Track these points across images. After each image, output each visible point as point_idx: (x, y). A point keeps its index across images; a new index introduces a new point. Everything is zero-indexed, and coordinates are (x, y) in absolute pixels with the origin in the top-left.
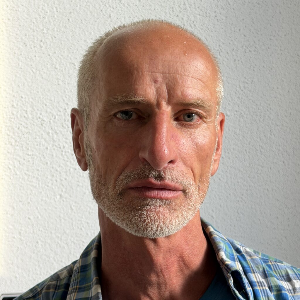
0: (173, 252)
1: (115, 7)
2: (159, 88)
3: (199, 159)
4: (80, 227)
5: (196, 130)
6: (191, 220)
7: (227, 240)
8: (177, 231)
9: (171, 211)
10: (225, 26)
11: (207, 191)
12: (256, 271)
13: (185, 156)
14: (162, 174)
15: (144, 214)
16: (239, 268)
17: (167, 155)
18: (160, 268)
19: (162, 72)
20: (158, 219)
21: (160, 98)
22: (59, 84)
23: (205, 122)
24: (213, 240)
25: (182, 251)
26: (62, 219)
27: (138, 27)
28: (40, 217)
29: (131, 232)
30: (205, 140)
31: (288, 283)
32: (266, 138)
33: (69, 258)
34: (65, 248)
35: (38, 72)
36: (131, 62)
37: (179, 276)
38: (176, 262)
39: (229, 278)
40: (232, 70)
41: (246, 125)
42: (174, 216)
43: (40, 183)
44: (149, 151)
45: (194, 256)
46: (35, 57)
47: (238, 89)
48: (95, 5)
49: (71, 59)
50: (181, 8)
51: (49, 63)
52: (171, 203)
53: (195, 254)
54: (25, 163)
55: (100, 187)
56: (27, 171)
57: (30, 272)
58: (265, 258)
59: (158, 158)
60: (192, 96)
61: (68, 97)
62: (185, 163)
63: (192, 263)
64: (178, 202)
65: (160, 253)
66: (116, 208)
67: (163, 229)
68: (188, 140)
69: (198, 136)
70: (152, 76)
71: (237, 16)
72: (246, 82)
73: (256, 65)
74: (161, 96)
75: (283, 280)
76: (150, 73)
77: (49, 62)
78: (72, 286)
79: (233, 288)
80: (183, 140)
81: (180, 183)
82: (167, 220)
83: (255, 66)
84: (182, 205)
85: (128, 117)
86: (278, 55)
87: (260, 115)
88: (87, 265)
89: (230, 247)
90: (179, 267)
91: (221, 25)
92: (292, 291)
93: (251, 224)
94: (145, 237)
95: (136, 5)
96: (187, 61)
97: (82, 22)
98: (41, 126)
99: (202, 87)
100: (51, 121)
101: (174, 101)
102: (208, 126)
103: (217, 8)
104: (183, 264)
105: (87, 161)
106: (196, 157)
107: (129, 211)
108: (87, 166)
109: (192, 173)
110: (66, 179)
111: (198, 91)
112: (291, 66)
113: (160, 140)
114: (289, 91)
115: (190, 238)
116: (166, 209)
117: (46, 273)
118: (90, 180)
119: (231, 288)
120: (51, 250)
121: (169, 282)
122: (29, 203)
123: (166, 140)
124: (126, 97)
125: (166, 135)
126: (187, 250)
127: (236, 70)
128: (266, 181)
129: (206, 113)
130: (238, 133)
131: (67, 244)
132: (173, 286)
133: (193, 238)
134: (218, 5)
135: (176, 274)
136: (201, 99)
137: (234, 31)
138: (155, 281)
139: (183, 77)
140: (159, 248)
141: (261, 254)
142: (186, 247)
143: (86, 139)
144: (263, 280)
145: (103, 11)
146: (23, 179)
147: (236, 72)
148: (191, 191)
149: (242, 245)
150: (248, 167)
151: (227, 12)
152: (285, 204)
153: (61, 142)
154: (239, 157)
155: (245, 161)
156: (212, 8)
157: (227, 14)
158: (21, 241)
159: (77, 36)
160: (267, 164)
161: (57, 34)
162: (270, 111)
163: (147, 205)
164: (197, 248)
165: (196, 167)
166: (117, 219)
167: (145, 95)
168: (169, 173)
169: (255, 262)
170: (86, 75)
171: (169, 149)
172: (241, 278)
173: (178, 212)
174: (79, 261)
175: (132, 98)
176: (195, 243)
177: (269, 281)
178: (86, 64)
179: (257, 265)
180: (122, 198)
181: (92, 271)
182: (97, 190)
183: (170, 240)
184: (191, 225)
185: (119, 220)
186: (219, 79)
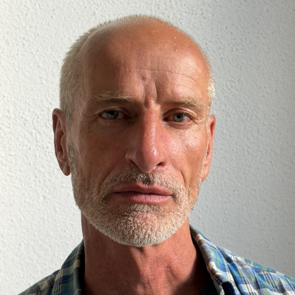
0: (160, 261)
1: (99, 4)
2: (147, 85)
3: (189, 162)
4: (64, 229)
5: (186, 131)
6: (180, 227)
7: (217, 248)
8: (165, 240)
9: (159, 218)
10: (212, 24)
11: (197, 196)
12: (248, 282)
14: (150, 177)
15: (130, 221)
16: (230, 279)
17: (156, 157)
18: (147, 278)
19: (150, 68)
20: (145, 226)
21: (149, 97)
22: (42, 83)
23: (196, 123)
24: (203, 249)
25: (170, 261)
26: (46, 221)
27: (125, 22)
28: (22, 219)
29: (116, 240)
30: (196, 142)
32: (253, 138)
33: (53, 261)
34: (48, 250)
35: (21, 71)
36: (117, 58)
37: (167, 287)
38: (163, 272)
39: (220, 290)
40: (219, 68)
41: (233, 124)
42: (163, 223)
43: (23, 184)
44: (136, 153)
45: (183, 266)
46: (17, 56)
47: (225, 88)
48: (79, 2)
49: (54, 57)
50: (167, 6)
51: (32, 62)
52: (159, 208)
53: (184, 264)
54: (8, 164)
55: (83, 192)
56: (10, 171)
57: (13, 275)
58: (257, 267)
59: (146, 160)
60: (183, 94)
61: (51, 96)
62: (175, 166)
63: (181, 274)
64: (167, 207)
65: (147, 262)
66: (100, 214)
67: (151, 237)
68: (178, 141)
69: (188, 137)
70: (140, 73)
71: (223, 14)
72: (233, 81)
73: (243, 64)
74: (149, 94)
75: (276, 290)
76: (138, 70)
77: (31, 60)
80: (172, 141)
81: (170, 187)
82: (155, 227)
83: (241, 64)
84: (171, 211)
85: (114, 117)
86: (265, 53)
87: (248, 115)
88: (69, 275)
89: (221, 257)
90: (167, 278)
91: (208, 23)
93: (238, 225)
94: (131, 245)
95: (121, 3)
96: (177, 57)
97: (66, 19)
98: (23, 125)
99: (193, 85)
100: (34, 121)
101: (164, 99)
102: (200, 127)
103: (203, 6)
104: (171, 275)
105: (69, 165)
106: (187, 160)
107: (114, 217)
108: (69, 170)
109: (182, 177)
110: (49, 180)
111: (189, 89)
112: (278, 65)
113: (148, 140)
114: (276, 91)
115: (179, 247)
116: (154, 215)
117: (29, 276)
118: (73, 184)
120: (34, 252)
121: (156, 294)
122: (12, 204)
123: (156, 141)
124: (112, 94)
125: (155, 135)
126: (175, 260)
127: (222, 69)
128: (253, 181)
129: (197, 113)
130: (225, 132)
131: (51, 246)
133: (182, 247)
134: (204, 2)
135: (164, 285)
136: (192, 97)
137: (221, 29)
138: (141, 292)
139: (173, 74)
140: (146, 257)
141: (253, 262)
142: (174, 256)
143: (69, 141)
144: (255, 291)
145: (87, 8)
146: (5, 180)
147: (223, 71)
148: (181, 196)
149: (232, 253)
150: (235, 167)
151: (214, 10)
152: (273, 205)
153: (44, 142)
154: (226, 158)
155: (232, 161)
156: (199, 5)
157: (214, 12)
158: (3, 244)
159: (61, 34)
160: (254, 164)
161: (40, 32)
162: (257, 111)
163: (133, 211)
164: (186, 257)
165: (187, 170)
166: (101, 226)
167: (132, 93)
168: (158, 176)
169: (247, 271)
170: (69, 73)
171: (158, 150)
172: (233, 290)
173: (167, 219)
174: (60, 271)
175: (118, 96)
176: (183, 253)
177: (261, 292)
178: (69, 61)
179: (249, 276)
180: (107, 203)
181: (74, 283)
182: (80, 195)
183: (157, 249)
184: (179, 233)
185: (104, 227)
186: (210, 78)
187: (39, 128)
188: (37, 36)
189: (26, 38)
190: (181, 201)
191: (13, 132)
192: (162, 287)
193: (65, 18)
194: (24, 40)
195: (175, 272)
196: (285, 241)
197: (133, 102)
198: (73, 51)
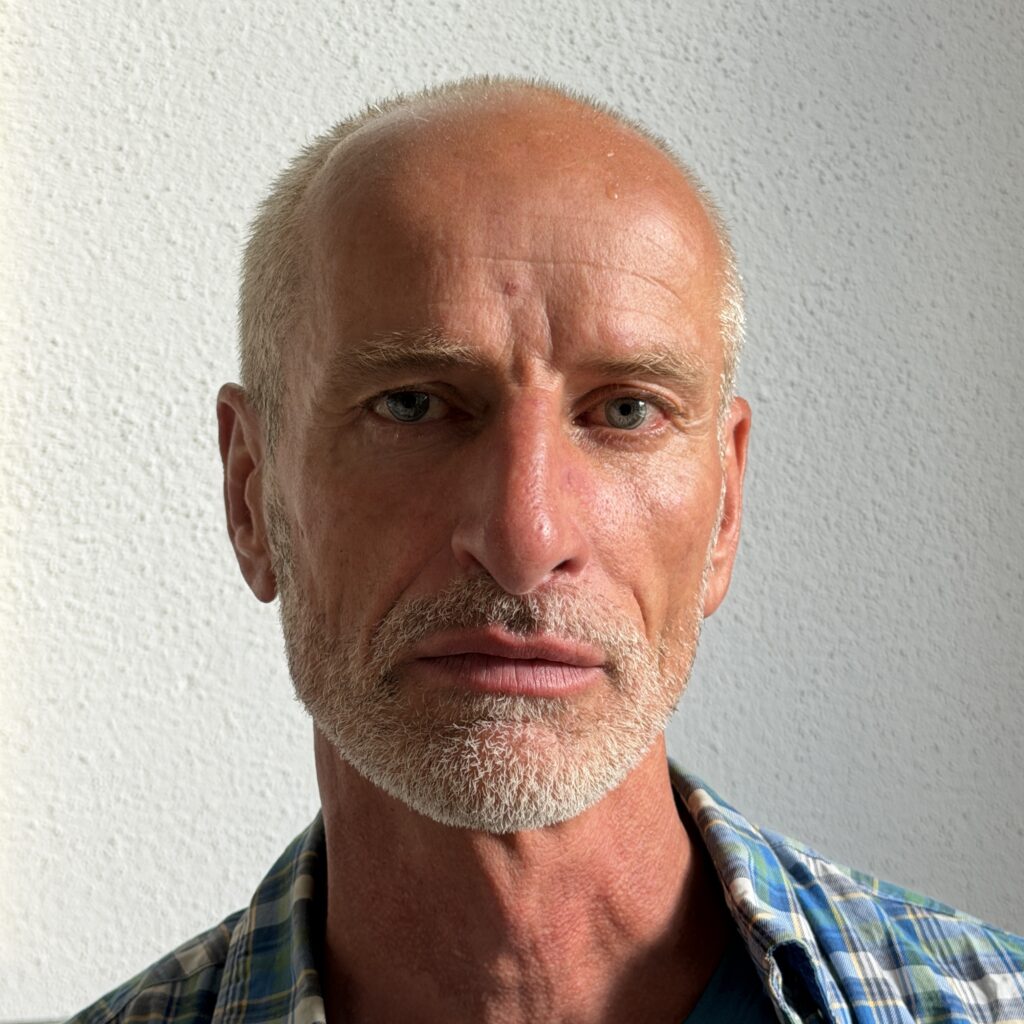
0: (573, 880)
1: (371, 31)
2: (521, 310)
3: (660, 556)
4: (257, 788)
5: (650, 456)
6: (634, 768)
7: (760, 836)
8: (587, 809)
9: (564, 739)
10: (751, 93)
11: (688, 667)
12: (861, 944)
13: (615, 546)
14: (532, 609)
15: (471, 750)
16: (803, 933)
17: (548, 544)
18: (530, 935)
19: (530, 256)
20: (520, 766)
21: (526, 347)
22: (181, 298)
23: (682, 430)
24: (714, 837)
25: (606, 877)
26: (196, 761)
27: (447, 103)
28: (118, 753)
29: (426, 813)
30: (682, 492)
31: (973, 985)
32: (895, 476)
33: (220, 894)
34: (206, 860)
35: (109, 256)
36: (422, 222)
37: (594, 964)
38: (583, 913)
39: (768, 971)
40: (777, 242)
41: (825, 430)
42: (576, 757)
43: (120, 638)
46: (97, 206)
47: (797, 307)
48: (303, 24)
49: (221, 208)
50: (599, 33)
51: (146, 225)
52: (565, 709)
53: (651, 887)
54: (68, 569)
55: (318, 657)
56: (75, 595)
57: (86, 944)
58: (891, 897)
59: (517, 555)
60: (637, 339)
61: (212, 340)
62: (613, 572)
63: (640, 919)
65: (528, 883)
66: (375, 729)
67: (538, 802)
68: (624, 491)
69: (656, 476)
70: (496, 270)
71: (790, 58)
72: (825, 285)
73: (858, 226)
74: (527, 338)
75: (956, 973)
76: (490, 260)
77: (145, 221)
78: (224, 1000)
79: (783, 1004)
80: (604, 492)
81: (597, 639)
82: (551, 769)
83: (854, 228)
84: (603, 717)
85: (415, 415)
86: (933, 189)
87: (875, 398)
88: (277, 926)
89: (771, 862)
90: (594, 933)
91: (739, 91)
92: (987, 1014)
93: (847, 770)
94: (473, 827)
95: (445, 24)
96: (618, 217)
97: (260, 82)
98: (120, 440)
99: (669, 306)
100: (156, 424)
101: (574, 355)
102: (694, 444)
103: (722, 32)
104: (607, 922)
105: (273, 565)
106: (651, 551)
107: (419, 738)
108: (275, 584)
109: (637, 606)
110: (208, 623)
111: (655, 320)
112: (978, 229)
113: (524, 491)
114: (972, 316)
115: (632, 832)
116: (546, 729)
117: (141, 947)
118: (284, 631)
119: (775, 1003)
120: (160, 868)
121: (560, 984)
122: (81, 706)
123: (547, 492)
124: (407, 341)
125: (548, 474)
126: (621, 872)
127: (789, 244)
128: (897, 622)
129: (683, 397)
130: (798, 457)
132: (576, 997)
133: (643, 832)
134: (726, 21)
135: (586, 955)
136: (666, 348)
137: (784, 110)
138: (510, 980)
139: (604, 272)
141: (881, 883)
142: (619, 863)
143: (271, 492)
145: (331, 44)
146: (60, 623)
147: (790, 250)
148: (636, 666)
149: (812, 852)
150: (834, 575)
151: (757, 45)
152: (963, 703)
153: (189, 495)
154: (803, 543)
155: (823, 556)
156: (707, 29)
157: (758, 51)
158: (54, 838)
159: (243, 130)
160: (899, 566)
161: (172, 124)
162: (908, 385)
163: (480, 717)
164: (657, 865)
165: (652, 583)
166: (378, 766)
167: (469, 336)
168: (557, 604)
169: (860, 911)
170: (267, 269)
171: (556, 523)
172: (810, 971)
173: (591, 742)
174: (247, 913)
175: (426, 348)
176: (648, 849)
177: (906, 977)
178: (269, 233)
179: (864, 924)
180: (395, 694)
181: (294, 950)
182: (308, 667)
183: (563, 840)
184: (634, 786)
185: (385, 769)
186: (729, 282)
187: (172, 447)
188: (162, 137)
189: (126, 147)
190: (635, 684)
191: (86, 461)
192: (580, 961)
193: (258, 78)
194: (120, 153)
195: (621, 915)
196: (1007, 824)
197: (474, 363)
198: (280, 197)
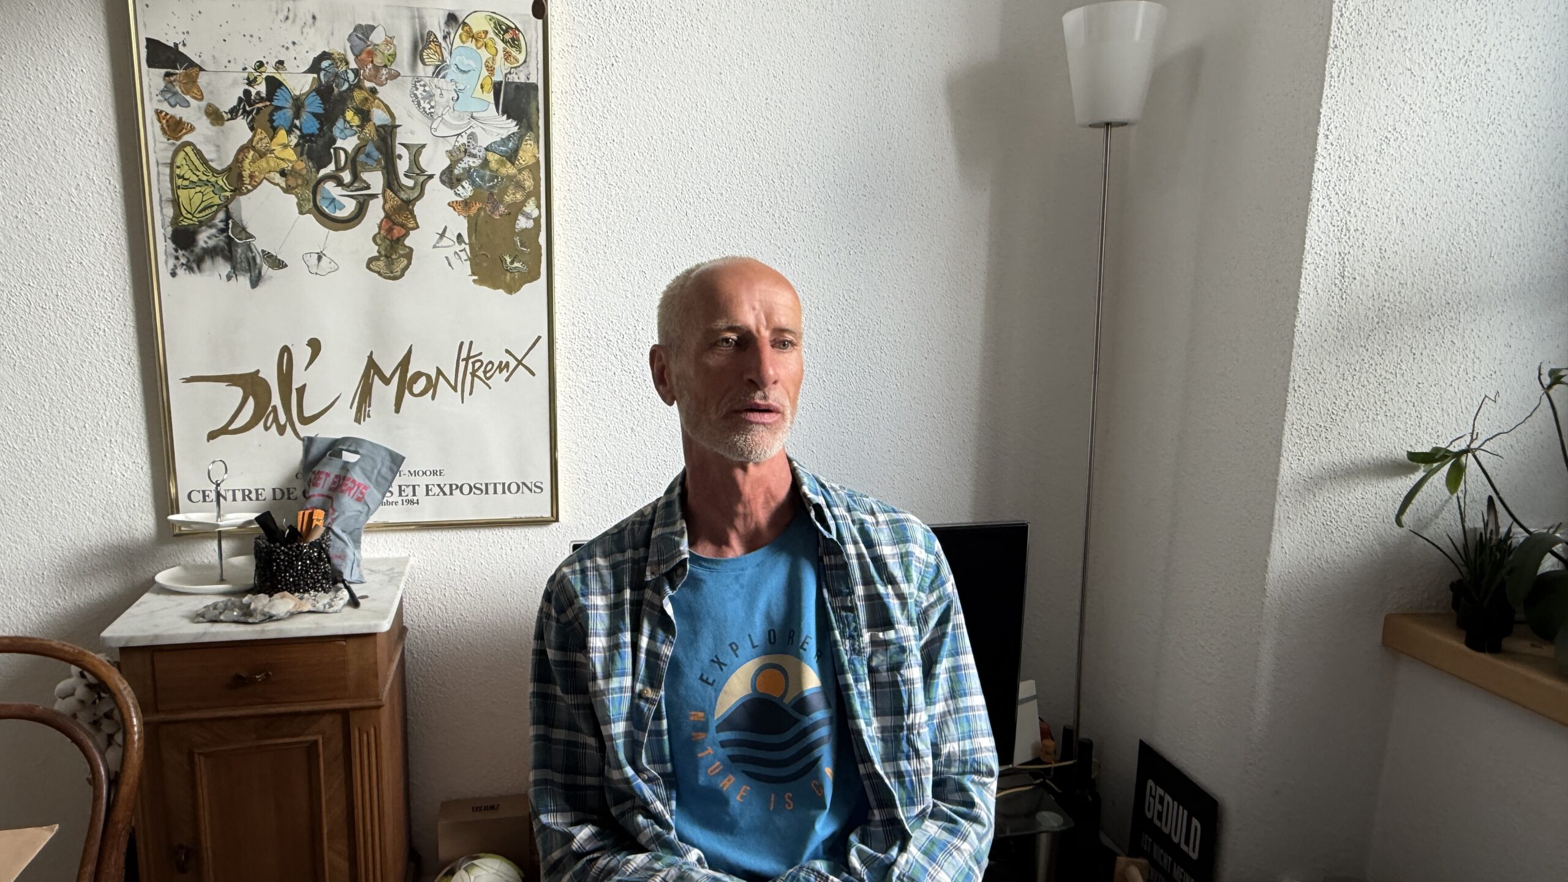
2: (757, 315)
9: (772, 435)
14: (767, 394)
16: (822, 502)
19: (759, 300)
21: (759, 325)
23: (795, 350)
31: (871, 517)
37: (765, 508)
39: (811, 511)
58: (850, 493)
70: (750, 304)
74: (759, 322)
76: (749, 301)
78: (656, 521)
79: (815, 520)
80: (781, 363)
81: (779, 404)
89: (814, 482)
101: (772, 326)
104: (769, 497)
105: (673, 396)
113: (765, 362)
119: (812, 520)
124: (727, 323)
131: (641, 486)
144: (847, 515)
172: (824, 512)
174: (662, 498)
175: (732, 324)
180: (726, 421)
197: (745, 329)
